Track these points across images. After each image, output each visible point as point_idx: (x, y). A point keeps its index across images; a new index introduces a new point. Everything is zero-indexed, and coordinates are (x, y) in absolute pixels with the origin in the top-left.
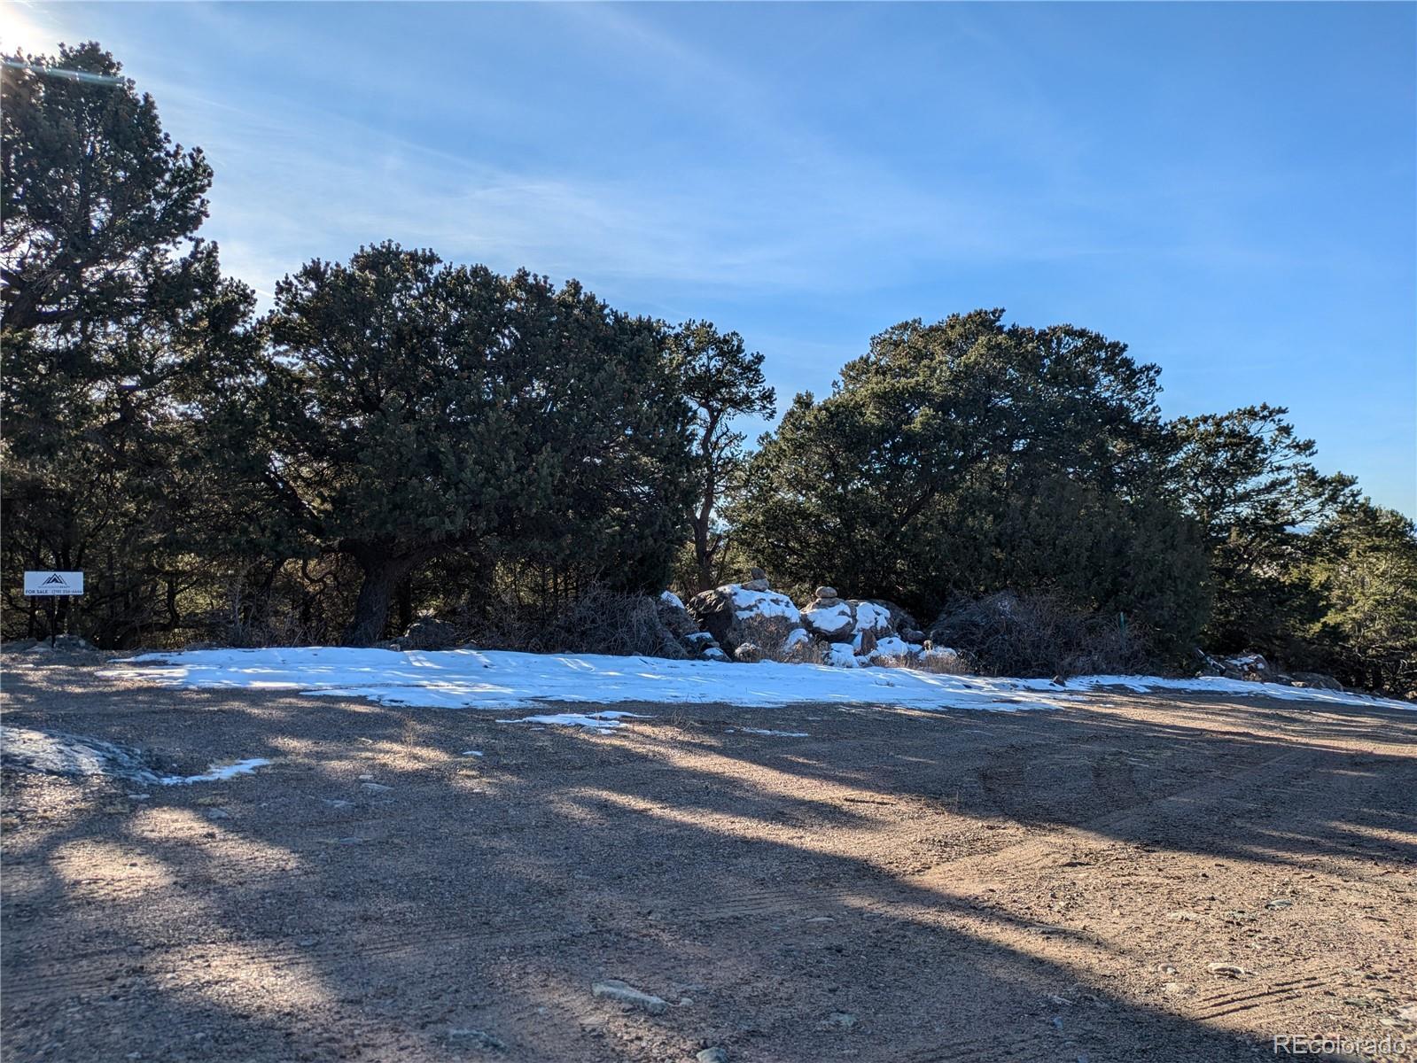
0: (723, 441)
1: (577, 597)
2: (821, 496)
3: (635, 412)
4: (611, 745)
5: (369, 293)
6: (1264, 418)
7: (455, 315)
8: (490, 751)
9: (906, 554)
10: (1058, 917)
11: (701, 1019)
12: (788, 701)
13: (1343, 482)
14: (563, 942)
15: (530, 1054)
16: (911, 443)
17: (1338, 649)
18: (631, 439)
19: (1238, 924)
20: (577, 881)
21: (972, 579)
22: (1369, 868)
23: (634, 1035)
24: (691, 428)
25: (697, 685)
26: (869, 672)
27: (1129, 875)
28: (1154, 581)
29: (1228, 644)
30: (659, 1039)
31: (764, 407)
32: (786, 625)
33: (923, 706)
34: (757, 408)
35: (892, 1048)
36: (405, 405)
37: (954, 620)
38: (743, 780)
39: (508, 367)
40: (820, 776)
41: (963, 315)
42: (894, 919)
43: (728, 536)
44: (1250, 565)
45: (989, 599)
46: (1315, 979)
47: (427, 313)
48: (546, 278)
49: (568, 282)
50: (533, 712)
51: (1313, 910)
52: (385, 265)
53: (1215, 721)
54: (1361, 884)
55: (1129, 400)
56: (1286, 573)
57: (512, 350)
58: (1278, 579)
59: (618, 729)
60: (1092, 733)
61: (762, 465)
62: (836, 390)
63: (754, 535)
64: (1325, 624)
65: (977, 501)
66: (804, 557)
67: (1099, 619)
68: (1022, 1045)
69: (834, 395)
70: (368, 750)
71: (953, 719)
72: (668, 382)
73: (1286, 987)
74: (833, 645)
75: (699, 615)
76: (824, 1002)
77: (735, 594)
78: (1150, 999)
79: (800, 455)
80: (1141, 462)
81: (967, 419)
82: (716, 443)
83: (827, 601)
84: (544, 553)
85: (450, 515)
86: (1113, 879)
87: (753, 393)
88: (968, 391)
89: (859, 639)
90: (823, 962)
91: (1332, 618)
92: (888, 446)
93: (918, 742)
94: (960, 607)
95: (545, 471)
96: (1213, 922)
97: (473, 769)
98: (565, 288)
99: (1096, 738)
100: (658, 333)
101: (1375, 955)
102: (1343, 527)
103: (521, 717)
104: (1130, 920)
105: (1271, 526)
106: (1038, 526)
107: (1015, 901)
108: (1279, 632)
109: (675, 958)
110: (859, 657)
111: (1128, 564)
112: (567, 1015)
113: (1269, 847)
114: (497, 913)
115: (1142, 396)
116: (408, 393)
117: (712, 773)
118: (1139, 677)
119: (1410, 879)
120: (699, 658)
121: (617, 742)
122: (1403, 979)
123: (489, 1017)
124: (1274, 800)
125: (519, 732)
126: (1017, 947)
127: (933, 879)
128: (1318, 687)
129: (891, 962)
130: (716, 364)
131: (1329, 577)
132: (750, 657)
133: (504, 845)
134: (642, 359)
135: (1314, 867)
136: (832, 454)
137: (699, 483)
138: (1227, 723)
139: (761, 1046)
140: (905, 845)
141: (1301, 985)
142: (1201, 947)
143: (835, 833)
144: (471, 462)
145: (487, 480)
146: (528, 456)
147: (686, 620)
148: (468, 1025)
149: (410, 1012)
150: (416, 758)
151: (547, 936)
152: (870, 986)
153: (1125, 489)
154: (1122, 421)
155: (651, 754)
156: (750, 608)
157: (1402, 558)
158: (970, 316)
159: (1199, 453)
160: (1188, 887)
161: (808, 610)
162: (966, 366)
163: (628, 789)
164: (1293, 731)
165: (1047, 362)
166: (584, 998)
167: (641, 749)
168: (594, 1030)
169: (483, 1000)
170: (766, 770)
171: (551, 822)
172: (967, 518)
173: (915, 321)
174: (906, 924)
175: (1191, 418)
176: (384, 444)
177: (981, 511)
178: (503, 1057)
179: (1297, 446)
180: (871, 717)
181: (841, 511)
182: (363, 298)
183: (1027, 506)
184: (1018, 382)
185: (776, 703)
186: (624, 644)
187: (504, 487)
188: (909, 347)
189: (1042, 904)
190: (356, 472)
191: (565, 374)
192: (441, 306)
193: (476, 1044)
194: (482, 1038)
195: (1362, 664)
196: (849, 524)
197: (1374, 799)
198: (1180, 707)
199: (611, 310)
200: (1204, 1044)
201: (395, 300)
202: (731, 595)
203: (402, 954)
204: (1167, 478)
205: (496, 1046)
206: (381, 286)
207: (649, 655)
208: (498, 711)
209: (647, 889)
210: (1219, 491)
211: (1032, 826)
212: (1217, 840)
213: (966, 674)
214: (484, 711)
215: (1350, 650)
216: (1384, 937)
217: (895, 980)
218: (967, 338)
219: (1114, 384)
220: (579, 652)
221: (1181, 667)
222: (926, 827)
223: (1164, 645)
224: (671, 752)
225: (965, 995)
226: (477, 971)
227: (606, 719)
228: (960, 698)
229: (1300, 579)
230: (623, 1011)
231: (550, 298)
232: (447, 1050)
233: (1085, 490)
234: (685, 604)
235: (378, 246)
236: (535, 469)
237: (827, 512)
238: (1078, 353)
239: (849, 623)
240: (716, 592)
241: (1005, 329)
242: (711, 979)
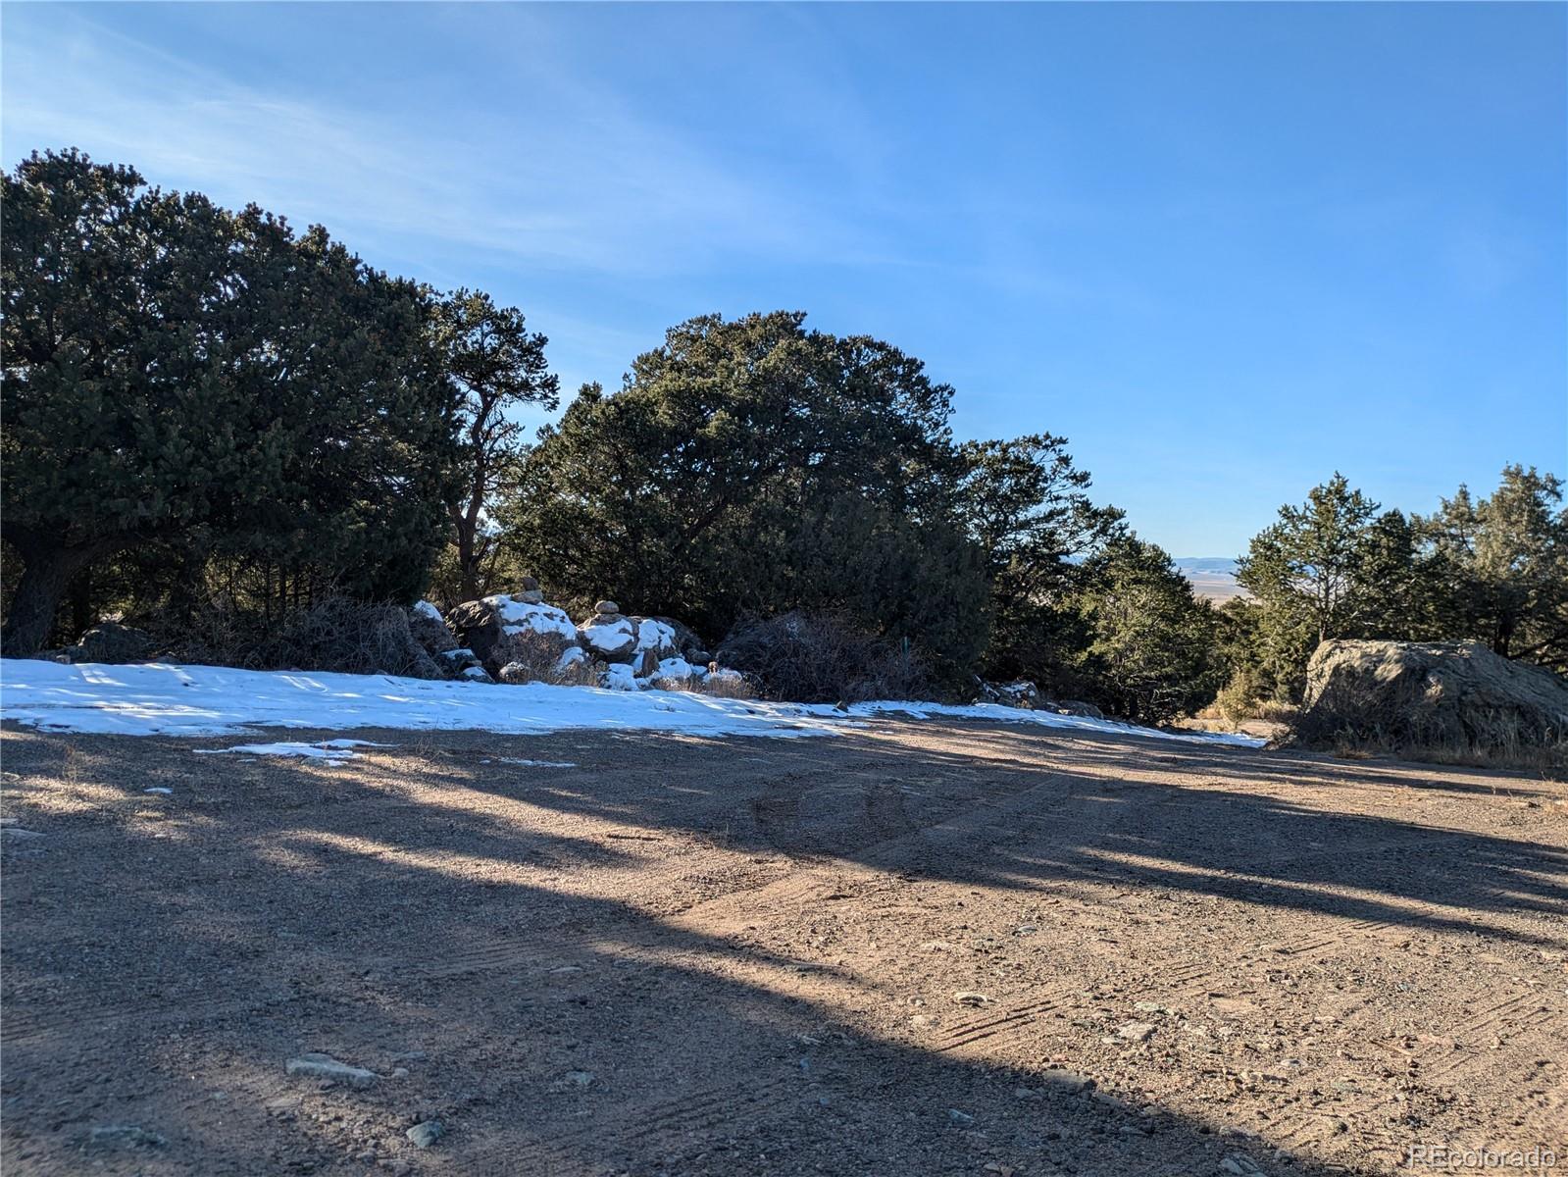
0: (497, 431)
1: (310, 604)
2: (606, 500)
3: (390, 390)
4: (339, 779)
5: (43, 212)
6: (1046, 447)
7: (161, 252)
8: (180, 787)
9: (694, 568)
10: (816, 953)
11: (416, 1090)
12: (556, 727)
13: (1113, 515)
14: (254, 1013)
15: (198, 1149)
16: (705, 448)
17: (1101, 678)
18: (384, 420)
19: (986, 952)
20: (280, 939)
21: (761, 598)
22: (1108, 892)
23: (333, 1115)
24: (458, 413)
25: (452, 709)
26: (648, 695)
27: (890, 906)
28: (937, 605)
29: (1004, 671)
30: (362, 1119)
31: (546, 396)
32: (560, 643)
33: (702, 732)
34: (538, 396)
35: (630, 1106)
36: (89, 357)
37: (742, 640)
38: (495, 817)
39: (230, 322)
40: (583, 810)
41: (765, 315)
42: (647, 964)
43: (498, 540)
44: (1027, 593)
45: (778, 619)
46: (1049, 1002)
47: (123, 245)
48: (283, 219)
49: (311, 227)
50: (243, 740)
51: (1054, 934)
52: (66, 178)
53: (986, 748)
54: (1099, 907)
55: (923, 420)
56: (1059, 602)
57: (236, 302)
58: (1051, 608)
59: (350, 761)
60: (868, 760)
61: (540, 460)
62: (627, 384)
63: (529, 540)
64: (1091, 654)
65: (770, 514)
66: (584, 567)
67: (884, 643)
68: (765, 1090)
69: (625, 389)
70: (14, 787)
71: (734, 747)
72: (433, 358)
73: (1023, 1013)
74: (611, 666)
75: (460, 629)
76: (561, 1061)
77: (504, 606)
78: (897, 1034)
79: (584, 453)
80: (931, 484)
81: (764, 428)
82: (489, 432)
83: (607, 617)
84: (269, 550)
85: (147, 498)
86: (874, 911)
87: (533, 379)
88: (765, 398)
89: (640, 659)
90: (564, 1016)
91: (1097, 648)
92: (681, 449)
93: (693, 772)
94: (748, 627)
95: (273, 452)
96: (963, 950)
97: (158, 810)
98: (308, 234)
99: (873, 765)
100: (422, 299)
101: (1103, 976)
102: (1111, 559)
103: (226, 746)
104: (886, 953)
105: (1048, 555)
106: (830, 544)
107: (774, 938)
108: (1050, 660)
109: (392, 1024)
110: (639, 680)
111: (914, 588)
112: (252, 1098)
113: (1022, 874)
114: (172, 982)
115: (936, 416)
116: (94, 342)
117: (460, 810)
118: (919, 703)
119: (1141, 901)
120: (457, 679)
121: (347, 776)
122: (1125, 998)
123: (148, 1109)
124: (1030, 827)
125: (223, 765)
126: (772, 987)
127: (694, 919)
128: (1082, 715)
129: (639, 1012)
130: (491, 342)
131: (1096, 608)
132: (517, 678)
133: (190, 901)
134: (401, 328)
135: (1060, 892)
136: (620, 454)
137: (465, 477)
138: (996, 750)
139: (484, 1116)
140: (667, 884)
141: (1036, 1010)
142: (950, 977)
143: (594, 873)
144: (175, 434)
145: (195, 460)
146: (253, 431)
147: (443, 634)
148: (119, 1121)
149: (40, 1111)
150: (80, 796)
151: (236, 1007)
152: (613, 1040)
153: (915, 510)
154: (915, 441)
155: (388, 789)
156: (520, 623)
157: (1159, 591)
158: (771, 317)
159: (986, 479)
160: (944, 917)
161: (586, 627)
162: (765, 370)
163: (356, 830)
164: (1055, 758)
165: (846, 373)
166: (274, 1078)
167: (376, 783)
168: (283, 1113)
169: (142, 1088)
170: (523, 805)
171: (254, 871)
172: (759, 533)
173: (714, 316)
174: (659, 969)
175: (980, 442)
176: (56, 403)
177: (773, 526)
178: (161, 1156)
179: (1074, 477)
180: (646, 744)
181: (627, 518)
182: (35, 217)
183: (820, 522)
184: (817, 392)
185: (542, 730)
186: (366, 661)
187: (220, 467)
188: (708, 344)
189: (801, 940)
190: (18, 437)
191: (304, 338)
192: (143, 238)
193: (127, 1143)
194: (135, 1136)
195: (1121, 693)
196: (635, 533)
197: (1117, 825)
198: (954, 734)
199: (365, 266)
200: (942, 1076)
201: (79, 224)
202: (498, 607)
203: (36, 1040)
204: (955, 501)
205: (153, 1143)
206: (59, 204)
207: (396, 674)
208: (198, 739)
209: (366, 945)
210: (1002, 518)
211: (800, 858)
212: (976, 868)
213: (750, 698)
214: (179, 738)
215: (1111, 679)
216: (1113, 957)
217: (641, 1031)
218: (767, 340)
219: (910, 402)
220: (308, 669)
221: (959, 693)
222: (692, 863)
223: (944, 671)
224: (412, 786)
225: (714, 1041)
226: (138, 1054)
227: (336, 748)
228: (741, 724)
229: (1071, 608)
230: (322, 1089)
231: (287, 244)
232: (86, 1154)
233: (878, 509)
234: (443, 615)
235: (57, 153)
236: (261, 449)
237: (612, 519)
238: (876, 366)
239: (630, 642)
240: (481, 604)
241: (807, 335)
242: (433, 1044)
